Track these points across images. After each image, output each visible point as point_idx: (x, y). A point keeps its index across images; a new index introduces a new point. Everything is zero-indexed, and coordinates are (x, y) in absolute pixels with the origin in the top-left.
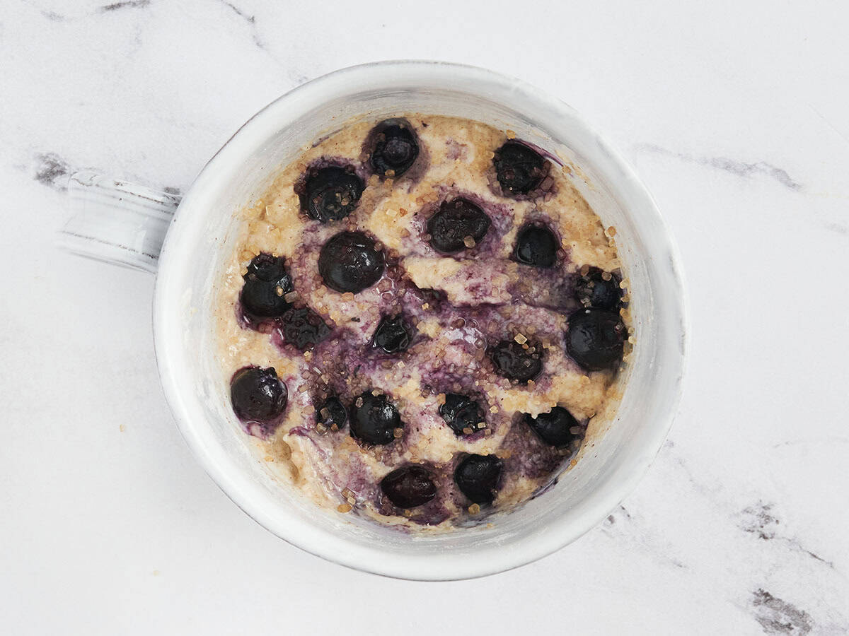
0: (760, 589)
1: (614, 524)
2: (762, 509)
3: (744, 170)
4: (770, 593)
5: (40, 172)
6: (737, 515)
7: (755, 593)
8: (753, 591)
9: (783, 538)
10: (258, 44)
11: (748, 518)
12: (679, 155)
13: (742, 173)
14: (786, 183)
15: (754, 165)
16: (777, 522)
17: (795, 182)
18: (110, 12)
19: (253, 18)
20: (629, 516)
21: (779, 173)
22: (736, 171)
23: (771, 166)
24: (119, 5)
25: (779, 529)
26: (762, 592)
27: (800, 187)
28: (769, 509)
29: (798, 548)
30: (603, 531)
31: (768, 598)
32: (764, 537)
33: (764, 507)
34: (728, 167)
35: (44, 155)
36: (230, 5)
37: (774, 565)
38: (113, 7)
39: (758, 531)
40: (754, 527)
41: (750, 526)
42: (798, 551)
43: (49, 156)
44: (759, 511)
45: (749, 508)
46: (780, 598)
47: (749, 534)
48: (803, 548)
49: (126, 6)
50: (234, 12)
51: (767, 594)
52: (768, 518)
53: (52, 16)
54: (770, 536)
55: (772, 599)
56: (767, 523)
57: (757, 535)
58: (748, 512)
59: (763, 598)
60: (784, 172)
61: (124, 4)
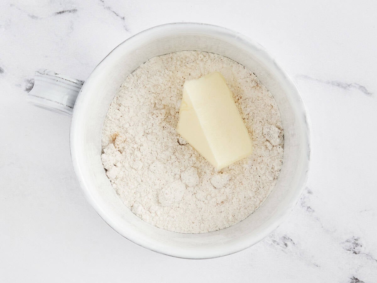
0: (353, 277)
1: (287, 247)
2: (355, 241)
3: (346, 86)
4: (358, 278)
5: (28, 87)
6: (343, 243)
7: (351, 278)
8: (350, 277)
9: (364, 253)
10: (126, 29)
11: (348, 244)
12: (317, 80)
13: (345, 88)
14: (365, 93)
15: (351, 84)
16: (361, 246)
17: (369, 92)
18: (59, 15)
19: (124, 18)
20: (294, 243)
21: (362, 88)
22: (342, 87)
23: (358, 85)
24: (63, 12)
25: (362, 249)
26: (354, 278)
27: (371, 94)
28: (357, 240)
29: (371, 258)
30: (283, 250)
31: (357, 280)
32: (355, 253)
33: (355, 240)
34: (339, 85)
35: (29, 79)
36: (114, 12)
37: (360, 266)
38: (60, 13)
39: (353, 250)
40: (351, 248)
41: (349, 248)
42: (370, 259)
43: (32, 80)
44: (353, 241)
45: (349, 239)
46: (363, 281)
47: (349, 251)
48: (373, 258)
49: (66, 12)
50: (115, 15)
51: (357, 279)
52: (357, 244)
53: (33, 17)
54: (358, 252)
55: (359, 281)
56: (356, 247)
57: (352, 252)
58: (348, 242)
59: (355, 280)
60: (364, 88)
61: (65, 11)
